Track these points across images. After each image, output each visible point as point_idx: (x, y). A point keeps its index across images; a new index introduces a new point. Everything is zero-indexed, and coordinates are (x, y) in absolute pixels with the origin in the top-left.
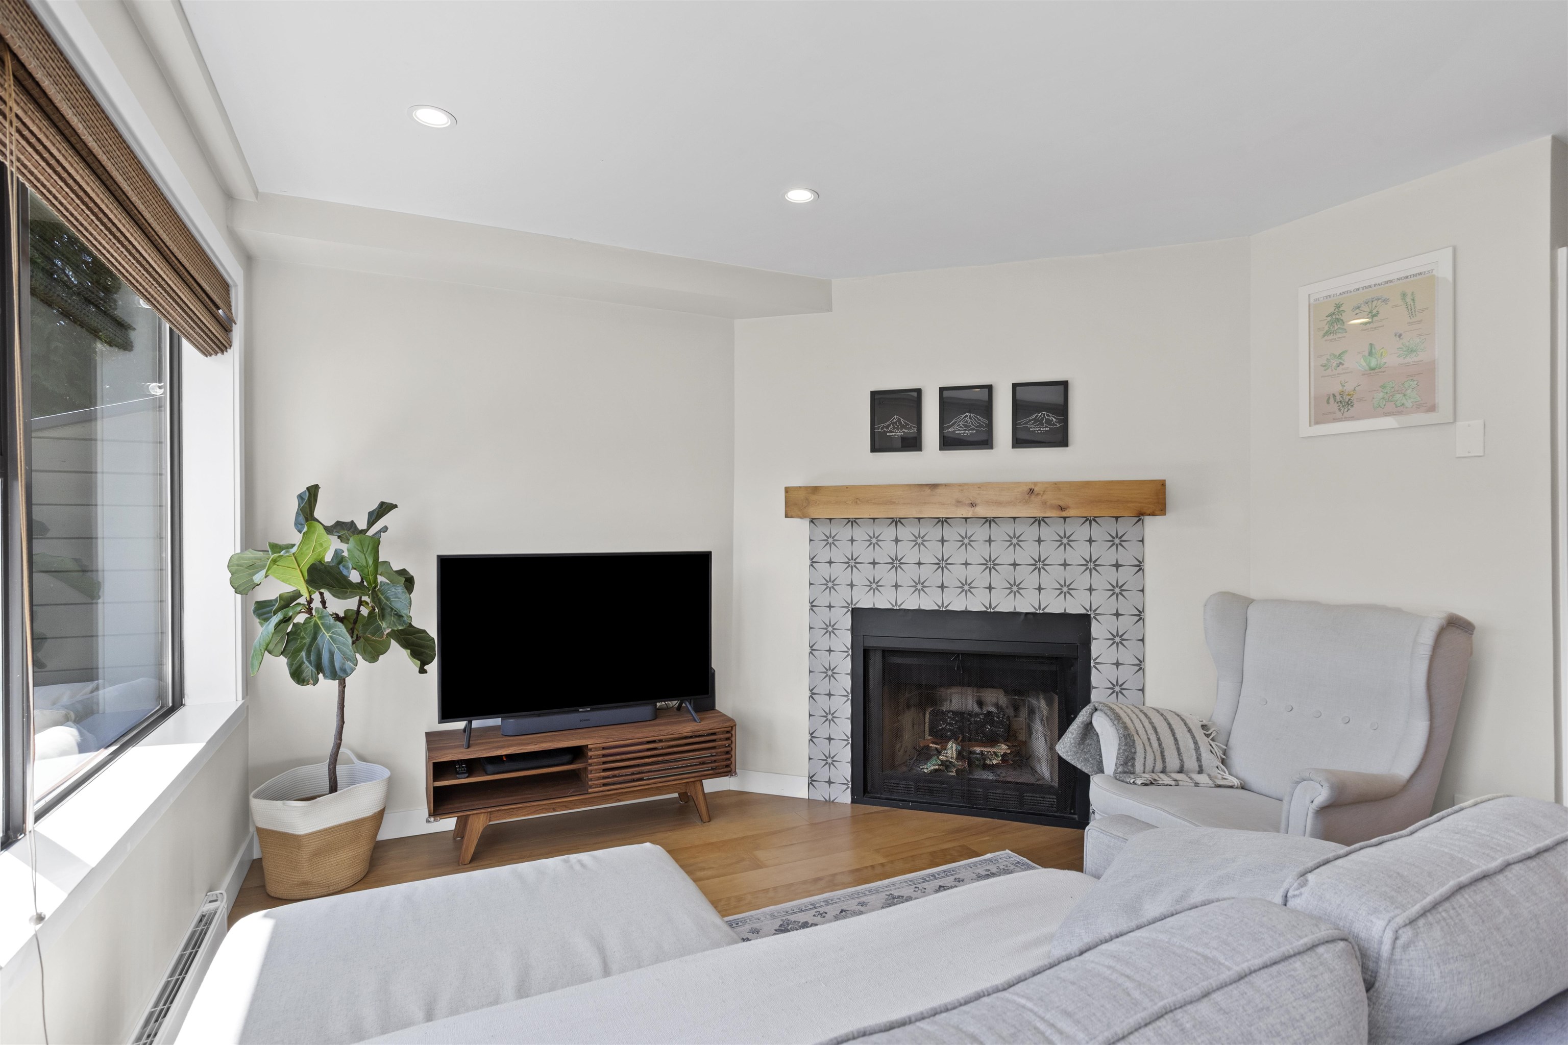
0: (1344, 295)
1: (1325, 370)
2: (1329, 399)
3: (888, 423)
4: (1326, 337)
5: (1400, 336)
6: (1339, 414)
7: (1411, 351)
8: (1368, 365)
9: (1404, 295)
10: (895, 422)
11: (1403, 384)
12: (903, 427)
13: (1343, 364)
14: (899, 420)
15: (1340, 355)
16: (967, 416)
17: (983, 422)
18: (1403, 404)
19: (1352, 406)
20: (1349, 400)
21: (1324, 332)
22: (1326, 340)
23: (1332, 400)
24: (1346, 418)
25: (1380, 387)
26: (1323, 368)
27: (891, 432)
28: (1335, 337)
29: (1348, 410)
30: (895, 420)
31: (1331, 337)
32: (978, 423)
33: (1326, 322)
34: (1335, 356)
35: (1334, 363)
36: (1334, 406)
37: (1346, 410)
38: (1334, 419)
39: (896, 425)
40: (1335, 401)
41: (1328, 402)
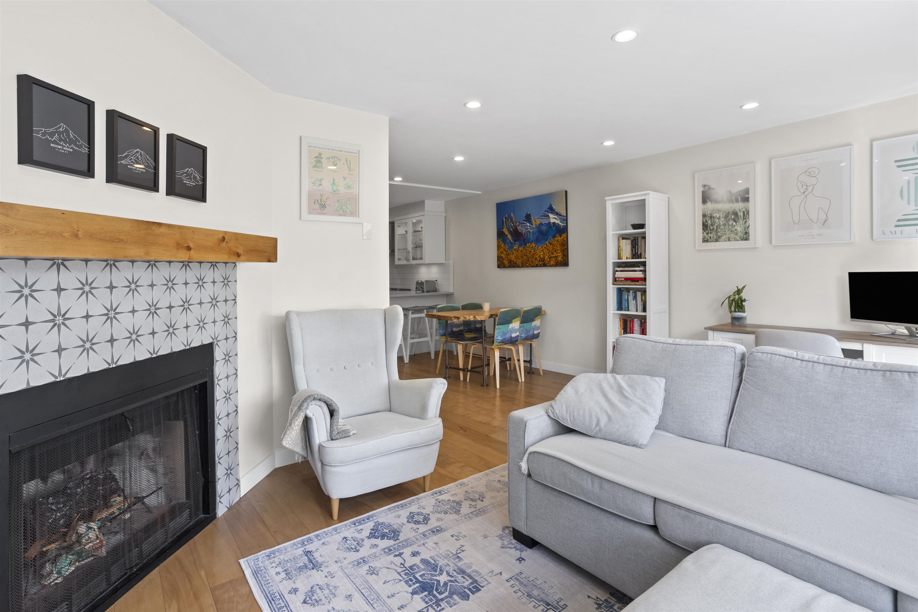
0: (323, 150)
1: (314, 186)
2: (315, 201)
3: (51, 130)
4: (314, 168)
5: (345, 179)
6: (319, 211)
7: (349, 187)
8: (333, 189)
9: (347, 160)
10: (62, 133)
11: (346, 202)
12: (71, 142)
13: (322, 185)
14: (66, 131)
15: (320, 180)
16: (137, 152)
17: (151, 163)
18: (346, 211)
19: (326, 208)
20: (324, 204)
21: (313, 165)
22: (314, 170)
23: (316, 202)
24: (322, 213)
25: (337, 201)
26: (313, 184)
27: (55, 142)
28: (318, 169)
29: (324, 209)
30: (61, 129)
31: (316, 169)
32: (148, 163)
33: (314, 160)
34: (318, 180)
35: (318, 183)
36: (317, 206)
37: (323, 209)
38: (317, 213)
39: (63, 136)
40: (318, 203)
41: (315, 204)
